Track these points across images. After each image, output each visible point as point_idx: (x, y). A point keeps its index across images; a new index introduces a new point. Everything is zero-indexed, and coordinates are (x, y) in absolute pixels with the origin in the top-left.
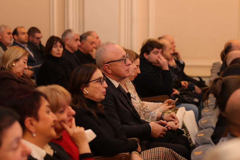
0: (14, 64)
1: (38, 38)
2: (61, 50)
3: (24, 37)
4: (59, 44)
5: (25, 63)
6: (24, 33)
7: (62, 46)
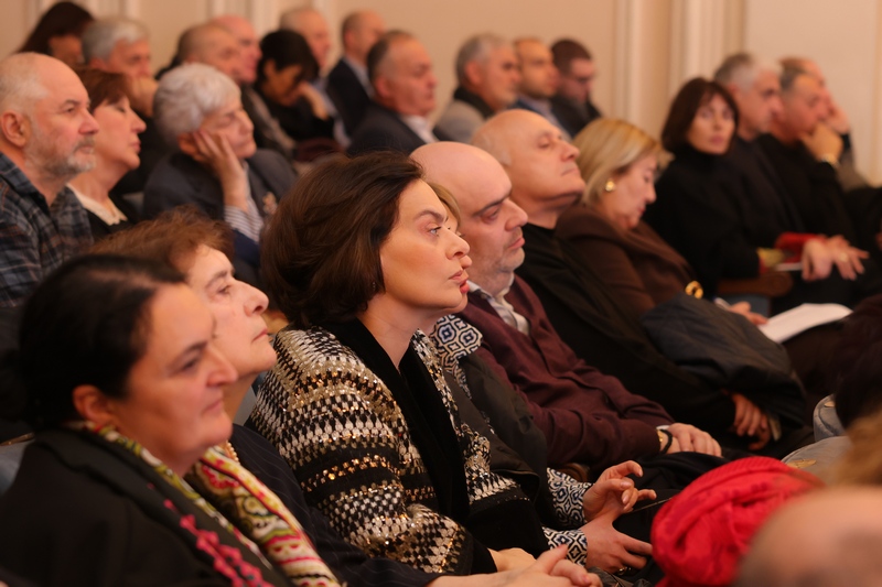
0: (610, 186)
1: (584, 80)
2: (727, 127)
3: (542, 77)
4: (718, 105)
5: (646, 180)
6: (539, 63)
7: (730, 114)
